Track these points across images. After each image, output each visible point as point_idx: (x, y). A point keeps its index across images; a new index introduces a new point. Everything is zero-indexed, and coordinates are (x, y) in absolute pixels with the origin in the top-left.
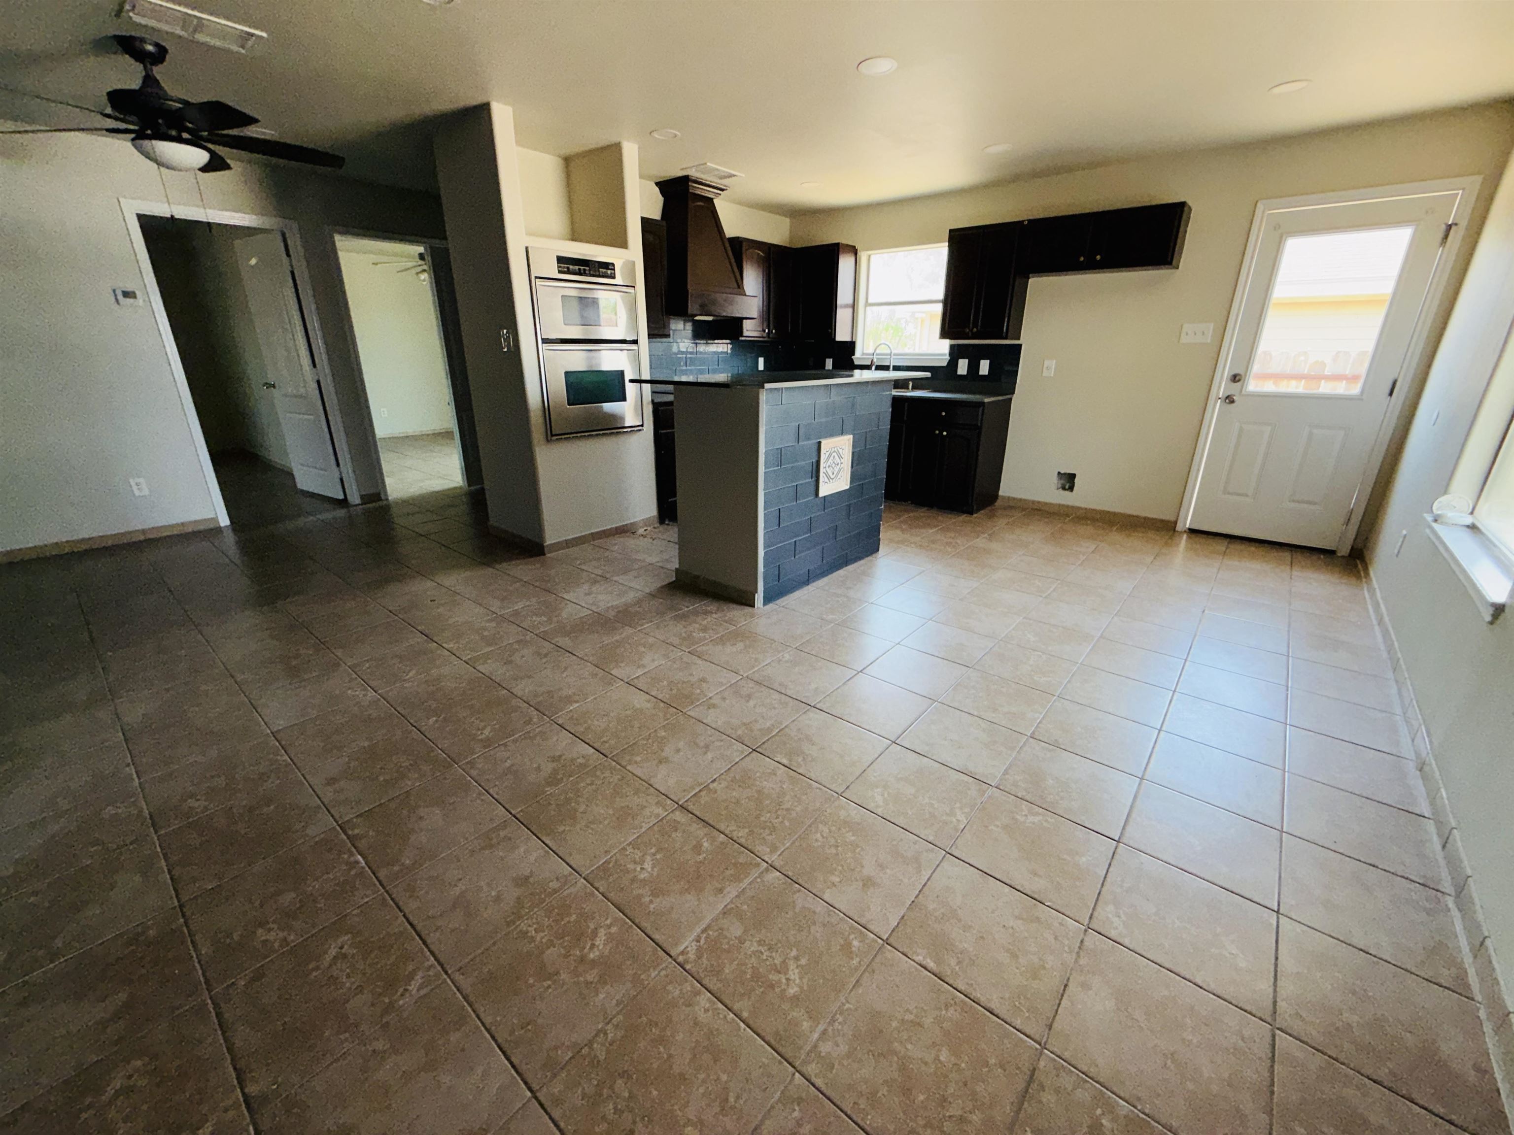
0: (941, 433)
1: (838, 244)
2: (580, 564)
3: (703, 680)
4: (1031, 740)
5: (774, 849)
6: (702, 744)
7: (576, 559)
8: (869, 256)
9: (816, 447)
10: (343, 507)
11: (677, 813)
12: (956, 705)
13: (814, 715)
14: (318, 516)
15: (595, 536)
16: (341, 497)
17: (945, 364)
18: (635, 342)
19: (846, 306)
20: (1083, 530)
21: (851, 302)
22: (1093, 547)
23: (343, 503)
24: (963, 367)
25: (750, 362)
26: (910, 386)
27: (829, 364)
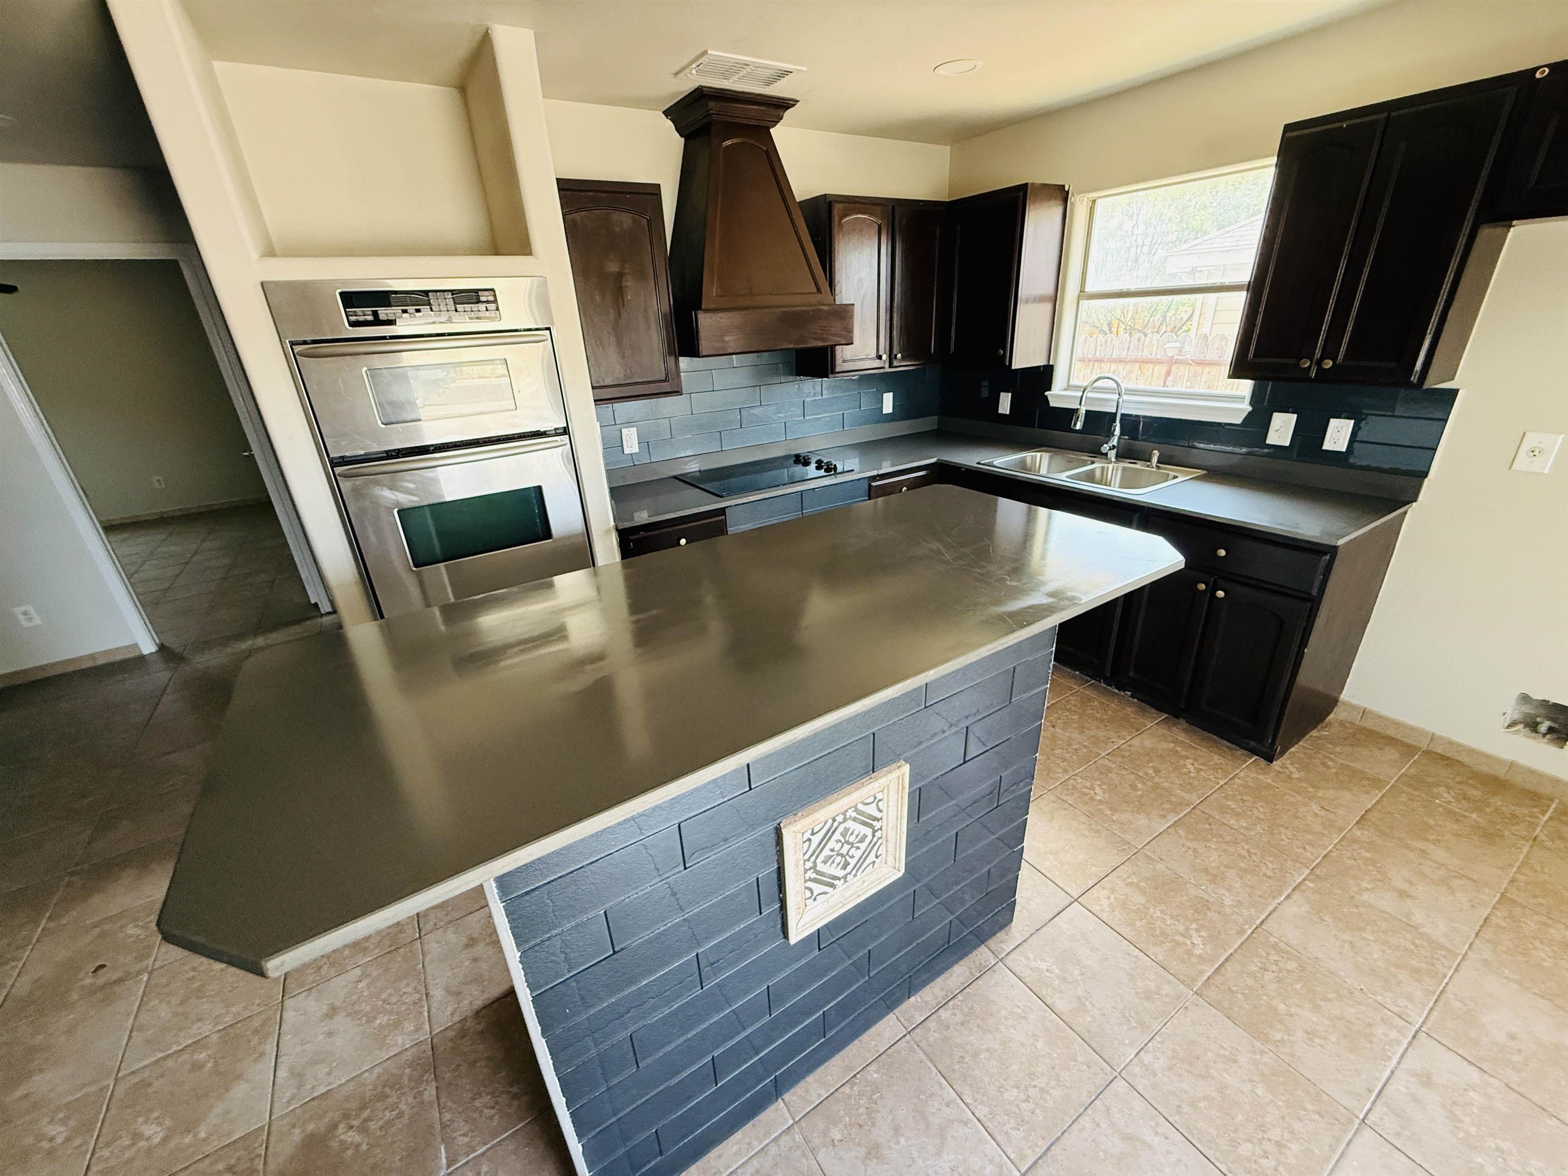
0: (1211, 590)
1: (1024, 188)
8: (1094, 201)
9: (773, 837)
17: (1239, 421)
18: (563, 431)
19: (1040, 299)
21: (1050, 290)
24: (1282, 429)
25: (867, 404)
26: (1155, 460)
27: (1005, 403)
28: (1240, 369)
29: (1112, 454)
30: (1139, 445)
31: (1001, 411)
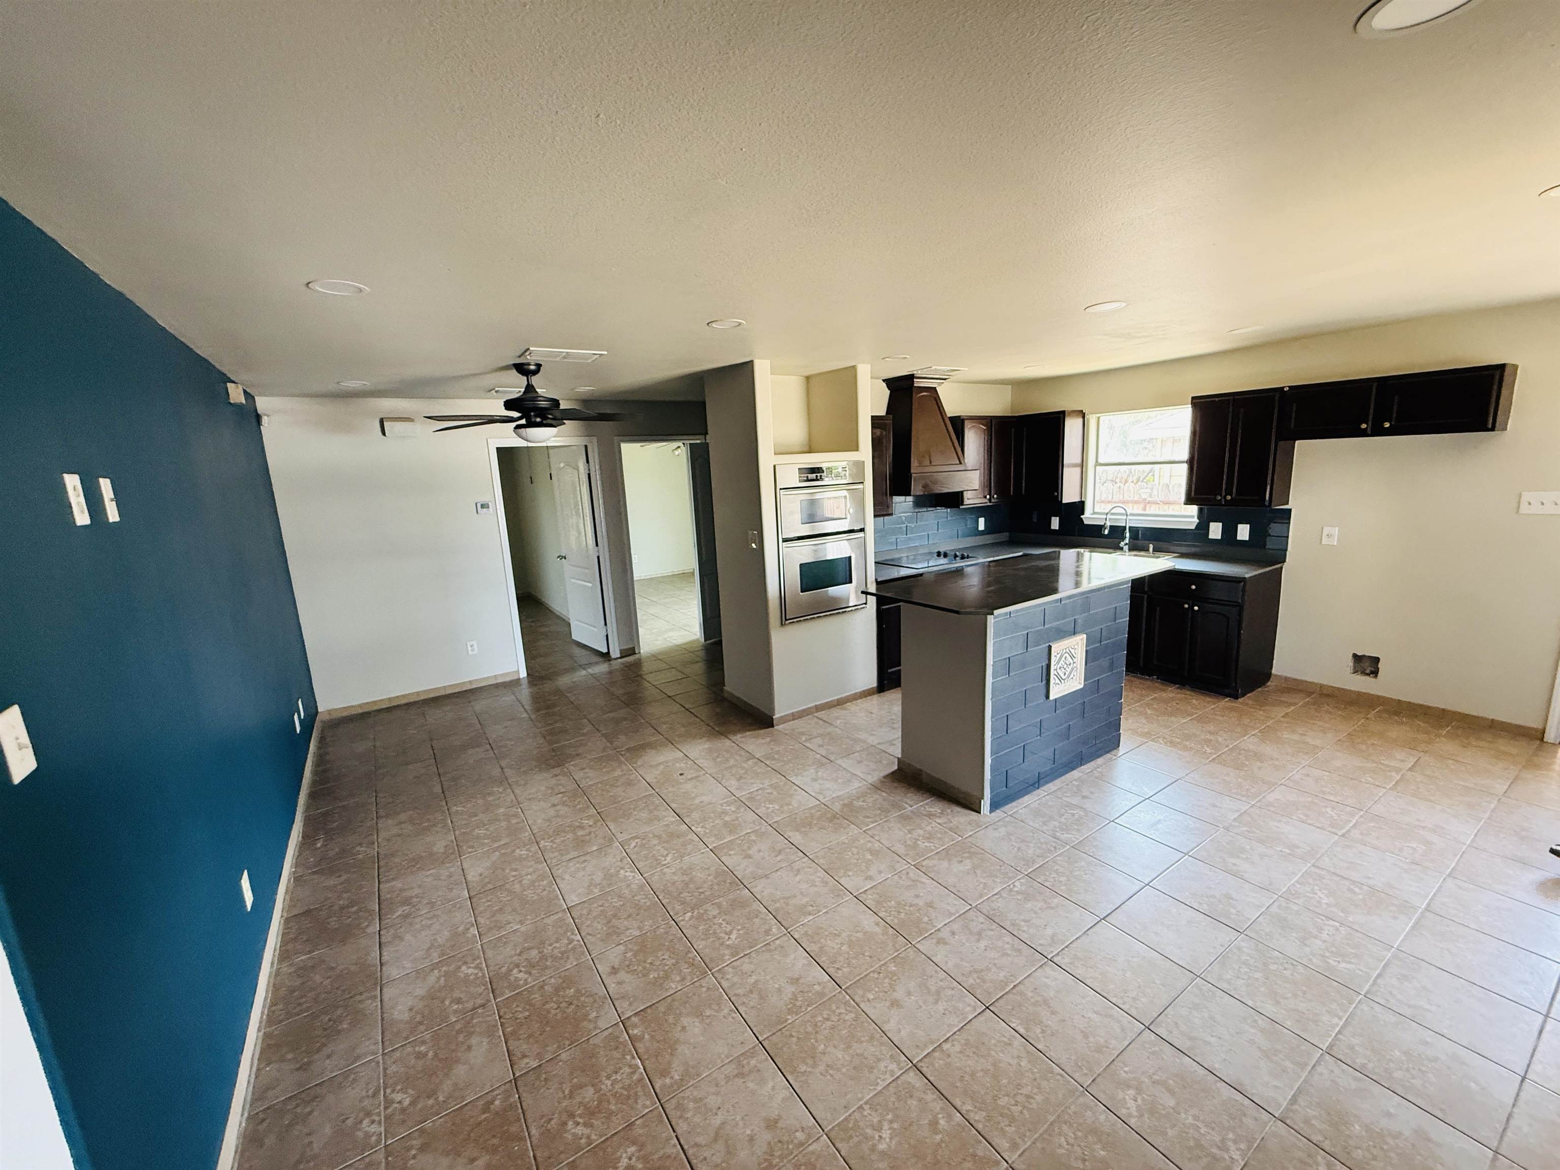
0: (1191, 607)
1: (1063, 412)
2: (806, 741)
3: (930, 905)
4: (1327, 1057)
5: (1014, 1146)
6: (933, 989)
7: (803, 734)
8: (1099, 418)
9: (1046, 651)
10: (605, 661)
11: (912, 1074)
12: (1224, 986)
13: (1051, 971)
14: (590, 670)
15: (818, 708)
16: (605, 650)
17: (1193, 527)
18: (862, 530)
19: (1075, 465)
20: (1396, 731)
21: (1079, 461)
22: (1412, 760)
23: (606, 656)
24: (1216, 531)
25: (970, 524)
26: (1151, 549)
27: (1055, 523)
28: (1189, 501)
29: (1126, 548)
30: (1140, 543)
31: (1052, 528)
